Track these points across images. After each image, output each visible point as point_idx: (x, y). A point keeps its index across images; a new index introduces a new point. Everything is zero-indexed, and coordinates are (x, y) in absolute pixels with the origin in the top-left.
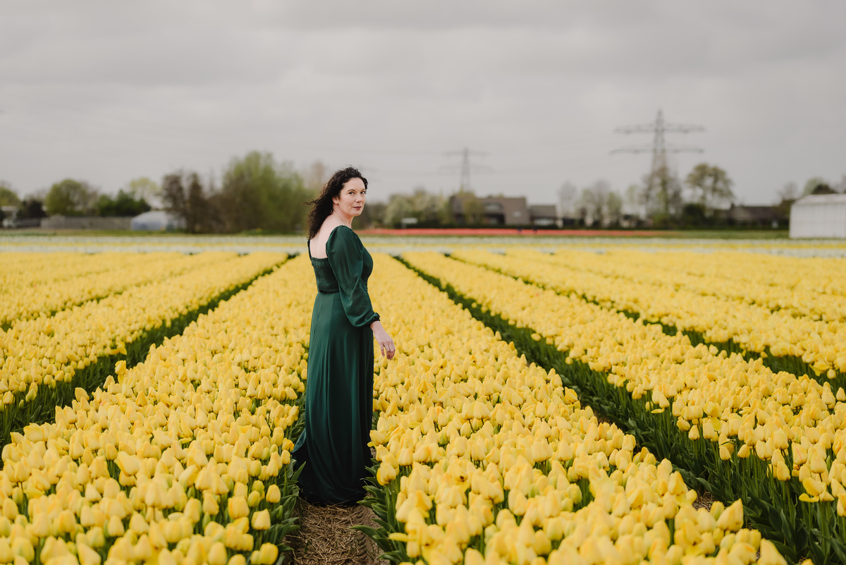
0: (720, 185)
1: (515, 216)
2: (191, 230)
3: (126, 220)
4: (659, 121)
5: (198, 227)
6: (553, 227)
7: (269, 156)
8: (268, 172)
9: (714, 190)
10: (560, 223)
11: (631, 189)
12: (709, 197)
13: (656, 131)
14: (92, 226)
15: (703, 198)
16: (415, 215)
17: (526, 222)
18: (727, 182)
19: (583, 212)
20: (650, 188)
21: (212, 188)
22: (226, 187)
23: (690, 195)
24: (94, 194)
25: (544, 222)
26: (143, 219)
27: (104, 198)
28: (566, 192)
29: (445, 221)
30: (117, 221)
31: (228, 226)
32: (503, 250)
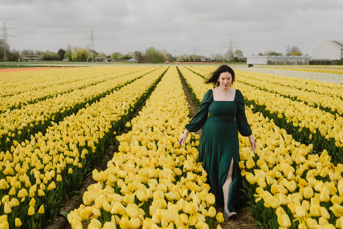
0: (241, 54)
1: (202, 60)
2: (139, 63)
3: (127, 60)
4: (231, 41)
5: (140, 62)
6: (210, 62)
7: (154, 48)
8: (154, 51)
9: (240, 55)
10: (211, 61)
11: (225, 54)
12: (239, 56)
13: (230, 43)
14: (121, 61)
15: (238, 56)
16: (184, 59)
17: (205, 61)
18: (242, 53)
19: (216, 59)
20: (228, 54)
21: (143, 54)
22: (146, 54)
23: (235, 56)
24: (121, 55)
25: (208, 61)
26: (130, 60)
27: (123, 56)
28: (212, 55)
29: (189, 61)
30: (126, 60)
31: (146, 61)
32: (192, 66)
